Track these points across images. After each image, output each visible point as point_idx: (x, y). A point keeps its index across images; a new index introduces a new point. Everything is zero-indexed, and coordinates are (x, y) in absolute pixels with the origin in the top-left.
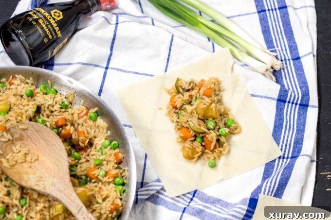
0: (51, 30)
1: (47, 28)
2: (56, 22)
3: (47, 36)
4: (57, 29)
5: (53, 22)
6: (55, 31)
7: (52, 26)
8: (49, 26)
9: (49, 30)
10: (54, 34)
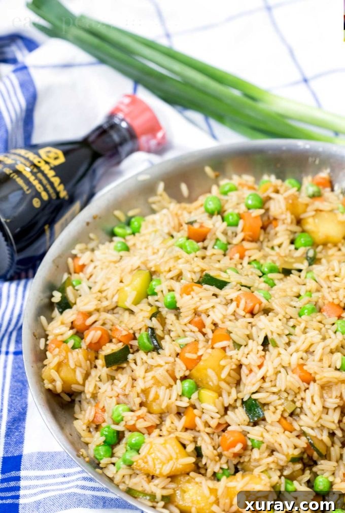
0: (45, 182)
1: (37, 178)
2: (51, 169)
3: (38, 195)
4: (56, 181)
5: (45, 168)
6: (52, 184)
7: (45, 175)
8: (40, 175)
9: (40, 182)
10: (51, 191)
